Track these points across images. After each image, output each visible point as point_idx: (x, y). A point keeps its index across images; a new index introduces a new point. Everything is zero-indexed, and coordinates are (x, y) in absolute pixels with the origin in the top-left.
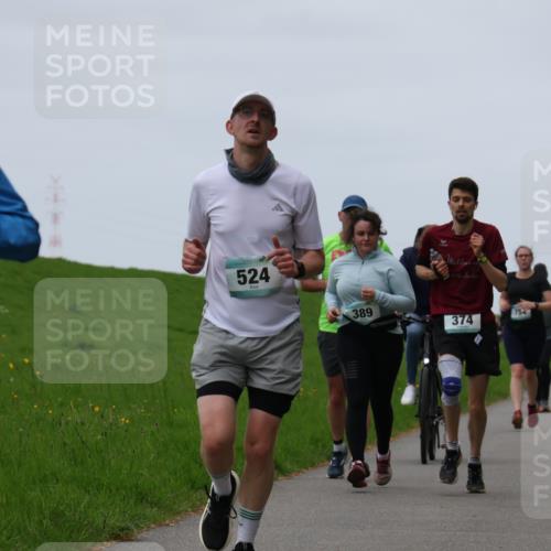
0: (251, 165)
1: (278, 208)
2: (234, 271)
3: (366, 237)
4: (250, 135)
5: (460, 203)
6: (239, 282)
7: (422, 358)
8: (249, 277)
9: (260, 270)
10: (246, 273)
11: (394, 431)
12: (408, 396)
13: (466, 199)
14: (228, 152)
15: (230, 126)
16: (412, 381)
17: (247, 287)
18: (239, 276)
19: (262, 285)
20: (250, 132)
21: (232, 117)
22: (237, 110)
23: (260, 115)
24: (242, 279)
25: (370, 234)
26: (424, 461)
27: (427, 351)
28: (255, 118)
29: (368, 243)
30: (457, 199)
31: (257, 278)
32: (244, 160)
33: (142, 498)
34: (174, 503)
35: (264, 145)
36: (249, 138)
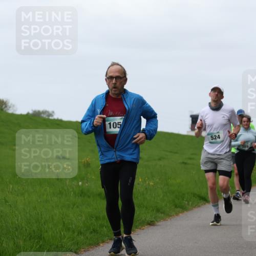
2: (210, 136)
9: (217, 135)
17: (214, 140)
23: (218, 93)
31: (216, 138)
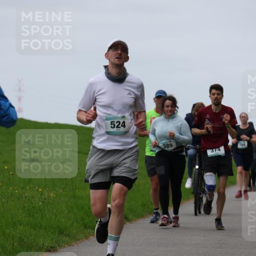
0: (117, 73)
1: (130, 94)
3: (170, 108)
4: (117, 59)
5: (216, 96)
6: (111, 127)
7: (195, 166)
8: (116, 125)
10: (115, 123)
11: (182, 201)
12: (188, 184)
13: (218, 94)
14: (106, 67)
15: (107, 55)
16: (190, 176)
18: (111, 124)
19: (122, 129)
20: (117, 58)
21: (108, 51)
22: (110, 48)
24: (113, 126)
25: (171, 107)
26: (196, 214)
27: (197, 162)
28: (119, 52)
29: (171, 111)
30: (214, 94)
31: (120, 126)
32: (114, 71)
33: (61, 232)
34: (77, 235)
35: (123, 65)
36: (116, 61)
